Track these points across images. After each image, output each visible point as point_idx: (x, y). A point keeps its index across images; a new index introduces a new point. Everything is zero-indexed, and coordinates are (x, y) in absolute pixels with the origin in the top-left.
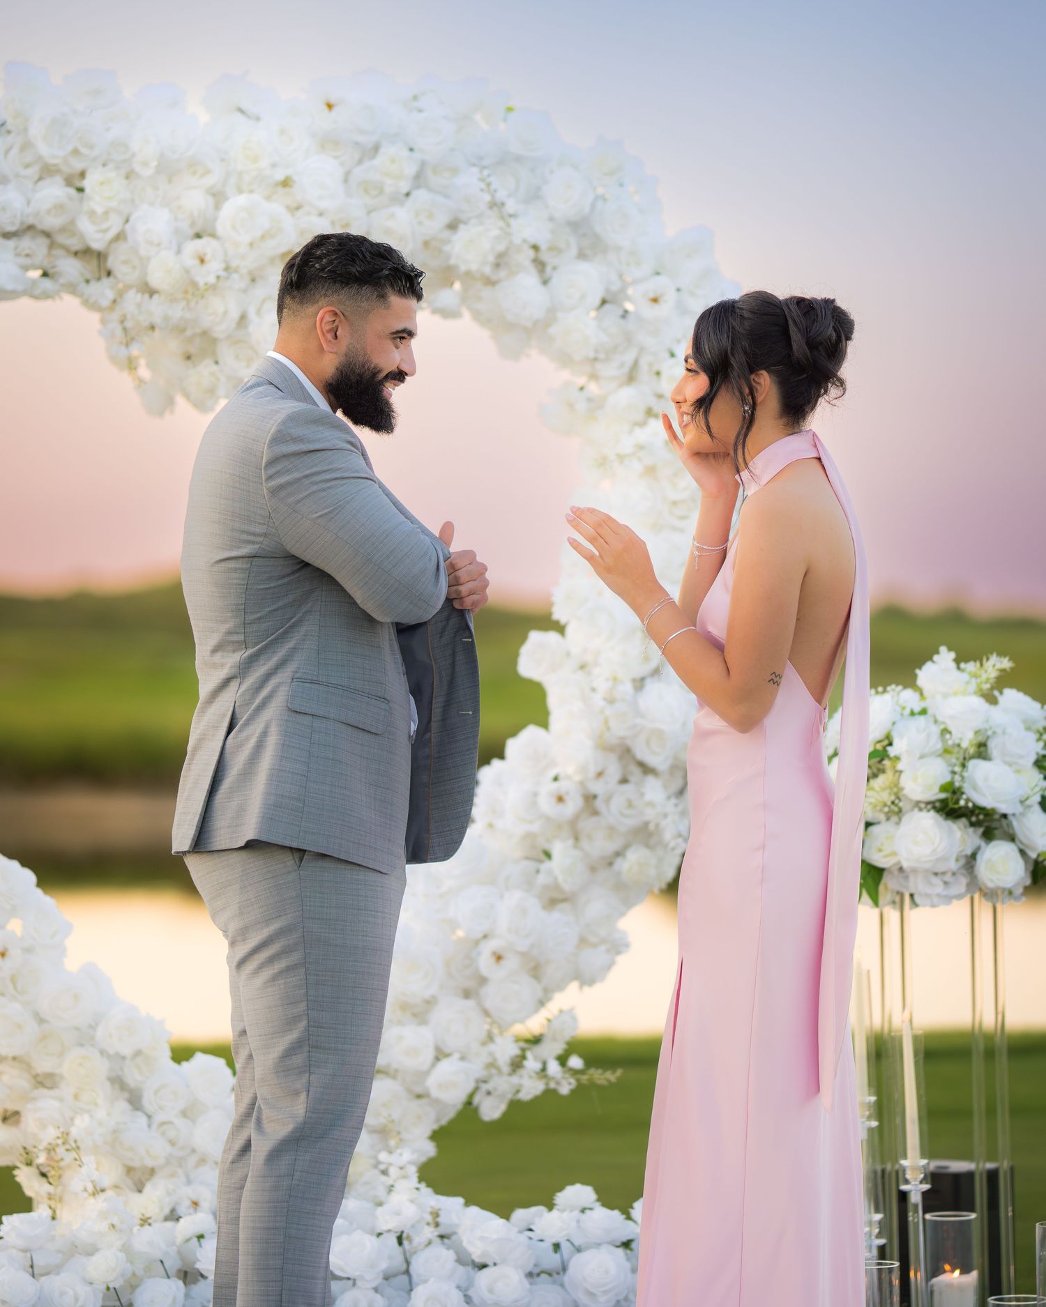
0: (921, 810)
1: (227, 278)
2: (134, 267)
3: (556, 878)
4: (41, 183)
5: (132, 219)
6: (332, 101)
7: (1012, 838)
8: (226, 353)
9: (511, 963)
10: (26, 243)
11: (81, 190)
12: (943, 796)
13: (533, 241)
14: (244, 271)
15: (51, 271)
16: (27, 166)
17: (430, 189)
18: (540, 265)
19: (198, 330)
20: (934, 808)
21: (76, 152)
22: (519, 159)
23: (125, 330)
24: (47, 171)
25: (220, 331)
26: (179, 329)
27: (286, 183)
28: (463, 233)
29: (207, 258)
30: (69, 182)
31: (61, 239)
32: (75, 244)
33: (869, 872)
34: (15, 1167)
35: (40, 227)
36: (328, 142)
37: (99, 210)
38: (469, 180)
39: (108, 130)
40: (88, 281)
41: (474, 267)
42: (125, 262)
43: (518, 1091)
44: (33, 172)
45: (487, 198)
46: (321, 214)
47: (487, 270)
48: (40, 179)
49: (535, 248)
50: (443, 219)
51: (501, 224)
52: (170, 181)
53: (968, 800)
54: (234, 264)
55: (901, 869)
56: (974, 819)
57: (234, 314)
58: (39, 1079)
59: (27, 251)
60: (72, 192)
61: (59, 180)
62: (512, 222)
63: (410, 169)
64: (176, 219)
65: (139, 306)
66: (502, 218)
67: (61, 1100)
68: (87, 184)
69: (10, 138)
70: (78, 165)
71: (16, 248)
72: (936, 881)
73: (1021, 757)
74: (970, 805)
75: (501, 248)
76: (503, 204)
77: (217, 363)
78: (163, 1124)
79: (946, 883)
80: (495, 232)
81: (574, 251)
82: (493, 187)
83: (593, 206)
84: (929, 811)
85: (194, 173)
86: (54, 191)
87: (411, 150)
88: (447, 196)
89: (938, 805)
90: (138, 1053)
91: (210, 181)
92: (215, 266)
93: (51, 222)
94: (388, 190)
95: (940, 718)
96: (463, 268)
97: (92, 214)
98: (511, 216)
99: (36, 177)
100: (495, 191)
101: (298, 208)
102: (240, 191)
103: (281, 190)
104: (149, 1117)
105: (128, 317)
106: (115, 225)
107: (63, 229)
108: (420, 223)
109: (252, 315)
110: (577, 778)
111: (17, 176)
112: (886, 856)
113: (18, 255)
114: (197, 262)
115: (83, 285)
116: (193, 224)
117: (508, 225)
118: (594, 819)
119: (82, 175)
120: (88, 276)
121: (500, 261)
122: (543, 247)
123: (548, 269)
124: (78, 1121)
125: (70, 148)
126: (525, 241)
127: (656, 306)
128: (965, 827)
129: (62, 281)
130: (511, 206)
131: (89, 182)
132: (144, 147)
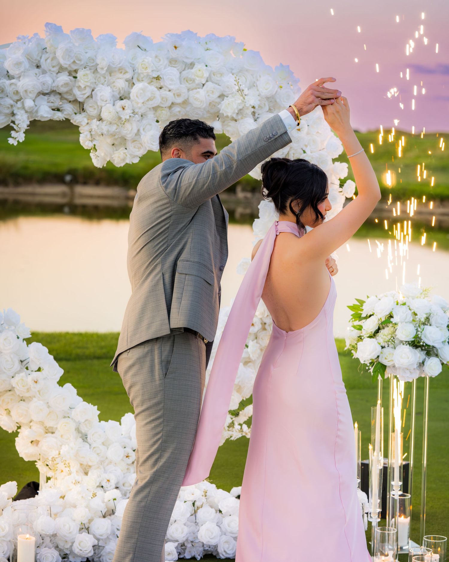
0: (403, 344)
1: (134, 117)
2: (95, 109)
3: (249, 355)
4: (59, 74)
5: (95, 90)
6: (176, 46)
7: (437, 356)
8: (130, 145)
10: (52, 98)
11: (75, 77)
12: (413, 339)
13: (253, 105)
14: (140, 114)
15: (61, 109)
16: (53, 67)
17: (213, 82)
18: (254, 113)
19: (120, 136)
20: (409, 344)
21: (74, 62)
22: (247, 70)
23: (91, 135)
24: (61, 69)
25: (129, 137)
26: (113, 135)
27: (158, 78)
28: (226, 101)
29: (126, 108)
30: (70, 74)
31: (65, 96)
32: (71, 98)
33: (381, 367)
34: (36, 462)
35: (58, 91)
36: (173, 62)
37: (83, 86)
38: (229, 80)
39: (86, 53)
40: (76, 114)
41: (229, 115)
42: (90, 107)
43: (231, 437)
44: (56, 69)
45: (237, 88)
46: (170, 91)
47: (235, 116)
48: (59, 72)
49: (253, 107)
50: (217, 94)
51: (242, 98)
52: (111, 76)
53: (424, 342)
54: (136, 111)
55: (394, 366)
56: (423, 348)
57: (135, 131)
58: (47, 428)
59: (53, 101)
60: (72, 78)
61: (67, 73)
62: (246, 97)
63: (206, 75)
64: (113, 91)
65: (98, 126)
66: (242, 96)
67: (56, 438)
68: (78, 75)
69: (47, 55)
70: (75, 67)
71: (48, 100)
72: (408, 372)
73: (442, 324)
74: (424, 344)
75: (241, 107)
76: (243, 90)
77: (126, 149)
78: (94, 448)
79: (410, 372)
80: (240, 101)
81: (267, 108)
82: (239, 84)
83: (276, 92)
84: (407, 345)
85: (121, 72)
86: (64, 78)
87: (206, 66)
88: (219, 85)
89: (410, 342)
90: (86, 420)
91: (128, 76)
92: (128, 111)
93: (63, 90)
94: (197, 82)
95: (411, 308)
96: (225, 115)
97: (79, 87)
98: (246, 95)
99: (57, 72)
100: (240, 85)
101: (161, 88)
102: (138, 80)
103: (155, 80)
104: (90, 445)
105: (93, 130)
106: (88, 92)
107: (67, 92)
108: (209, 95)
109: (142, 131)
110: (260, 317)
111: (50, 70)
112: (389, 361)
113: (48, 102)
114: (121, 109)
115: (74, 115)
116: (120, 93)
117: (244, 99)
118: (265, 332)
119: (76, 71)
120: (76, 112)
121: (240, 112)
122: (257, 107)
123: (256, 115)
124: (63, 447)
125: (72, 61)
126: (250, 105)
127: (299, 132)
128: (420, 351)
129: (65, 113)
130: (246, 91)
131: (79, 75)
132: (102, 62)
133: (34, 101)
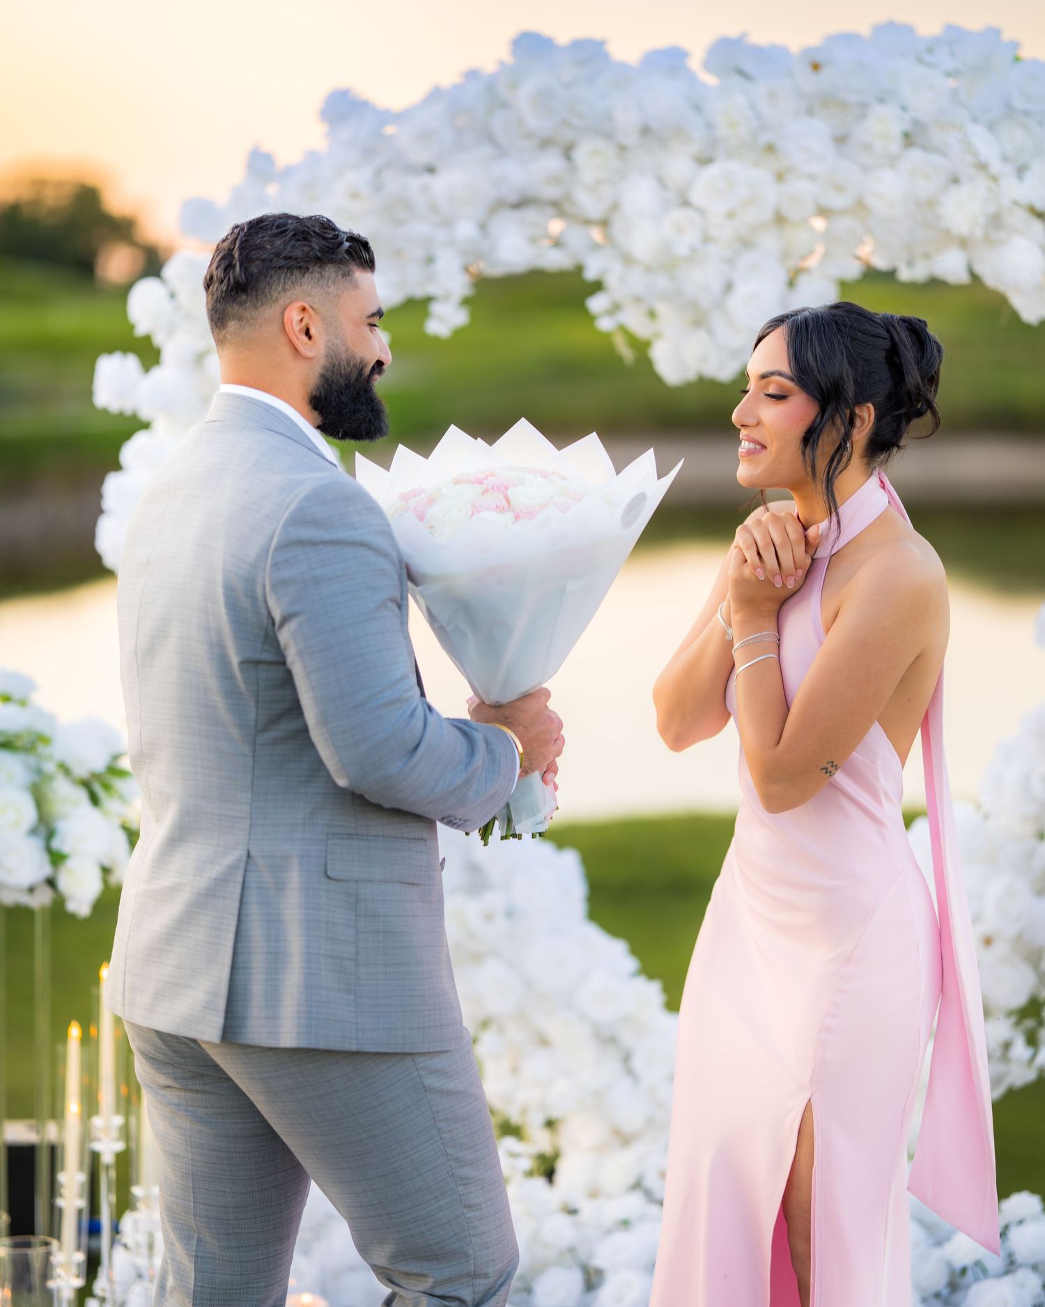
1: (704, 249)
4: (540, 154)
6: (818, 62)
8: (718, 325)
9: (1000, 948)
11: (571, 161)
13: (1025, 201)
14: (729, 238)
15: (561, 241)
16: (525, 138)
17: (926, 150)
19: (686, 299)
21: (565, 123)
22: (1027, 113)
25: (705, 301)
27: (770, 148)
28: (953, 194)
29: (685, 230)
30: (562, 152)
31: (567, 208)
37: (592, 180)
41: (965, 230)
44: (531, 144)
45: (971, 159)
46: (811, 178)
47: (982, 231)
48: (540, 150)
51: (989, 184)
54: (713, 234)
61: (554, 151)
62: (1001, 182)
64: (663, 189)
66: (989, 179)
68: (576, 154)
70: (568, 135)
75: (991, 210)
76: (987, 164)
77: (709, 332)
80: (985, 193)
85: (680, 140)
86: (552, 163)
87: (903, 109)
88: (944, 155)
91: (694, 148)
92: (691, 236)
94: (878, 150)
97: (584, 185)
99: (536, 148)
100: (978, 152)
103: (766, 155)
104: (637, 1080)
106: (607, 196)
113: (523, 227)
114: (678, 232)
117: (997, 185)
119: (571, 146)
125: (558, 119)
129: (571, 249)
131: (580, 155)
132: (627, 119)
133: (483, 227)
